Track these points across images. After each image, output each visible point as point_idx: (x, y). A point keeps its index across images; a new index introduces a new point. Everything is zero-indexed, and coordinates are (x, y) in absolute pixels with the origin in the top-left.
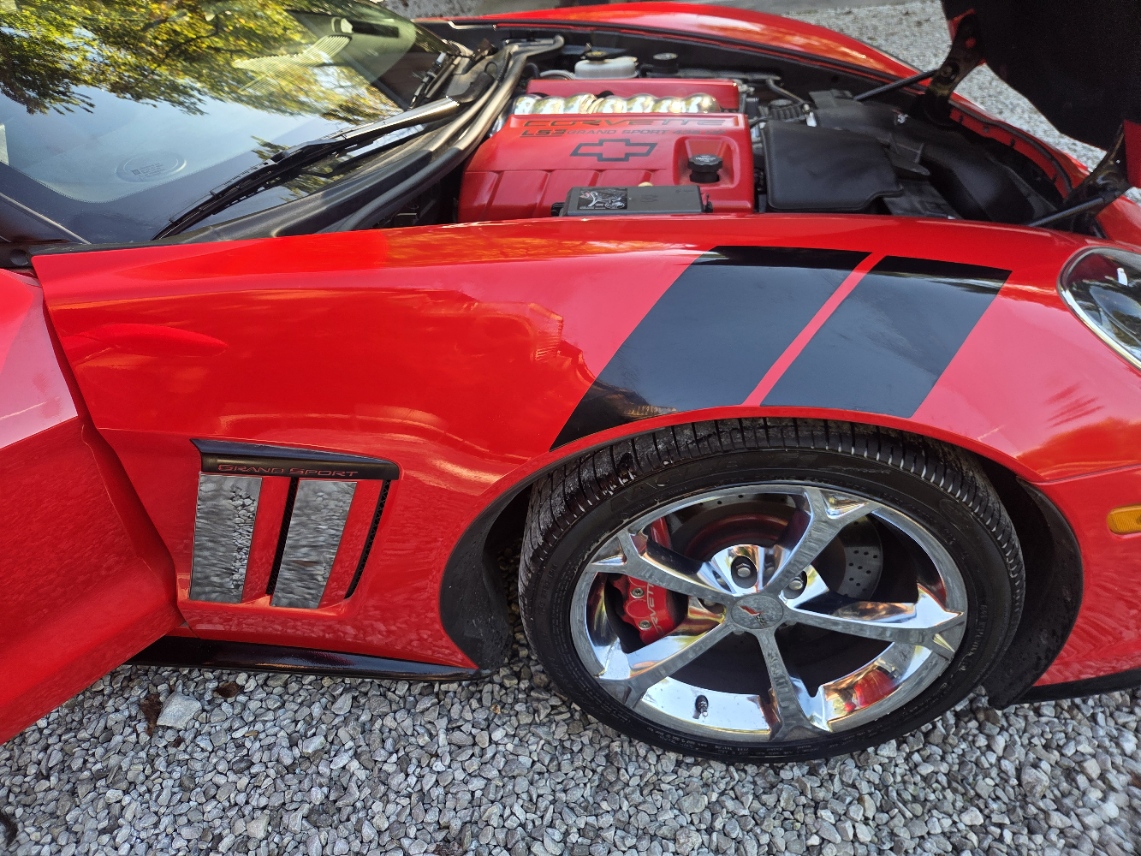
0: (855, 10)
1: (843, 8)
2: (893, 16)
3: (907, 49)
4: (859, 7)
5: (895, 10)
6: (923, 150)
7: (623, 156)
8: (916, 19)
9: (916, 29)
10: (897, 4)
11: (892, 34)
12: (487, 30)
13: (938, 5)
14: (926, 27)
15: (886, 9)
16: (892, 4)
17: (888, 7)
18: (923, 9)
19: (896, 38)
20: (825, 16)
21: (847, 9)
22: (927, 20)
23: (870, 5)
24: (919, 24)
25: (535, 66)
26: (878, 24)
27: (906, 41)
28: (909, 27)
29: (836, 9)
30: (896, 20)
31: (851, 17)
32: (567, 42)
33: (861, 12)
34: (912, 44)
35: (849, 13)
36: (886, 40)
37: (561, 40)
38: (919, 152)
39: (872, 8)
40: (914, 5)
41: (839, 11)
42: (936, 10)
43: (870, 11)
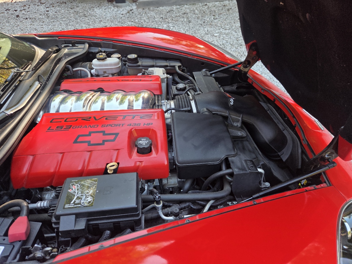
0: (208, 4)
1: (204, 3)
2: (220, 7)
3: (225, 20)
4: (209, 3)
5: (220, 4)
6: (242, 118)
7: (101, 142)
8: (227, 8)
9: (228, 12)
10: (221, 1)
11: (221, 14)
12: (54, 40)
13: (235, 2)
14: (230, 11)
15: (217, 3)
16: (219, 2)
17: (218, 3)
18: (229, 4)
19: (221, 16)
20: (199, 6)
21: (205, 3)
22: (231, 9)
23: (212, 2)
24: (228, 10)
25: (70, 66)
26: (216, 10)
27: (225, 17)
28: (225, 11)
29: (202, 3)
30: (221, 8)
31: (207, 6)
32: (90, 46)
33: (210, 5)
34: (227, 18)
35: (206, 5)
36: (219, 16)
37: (87, 45)
38: (240, 119)
39: (213, 3)
40: (226, 2)
41: (203, 4)
42: (234, 5)
43: (213, 4)
